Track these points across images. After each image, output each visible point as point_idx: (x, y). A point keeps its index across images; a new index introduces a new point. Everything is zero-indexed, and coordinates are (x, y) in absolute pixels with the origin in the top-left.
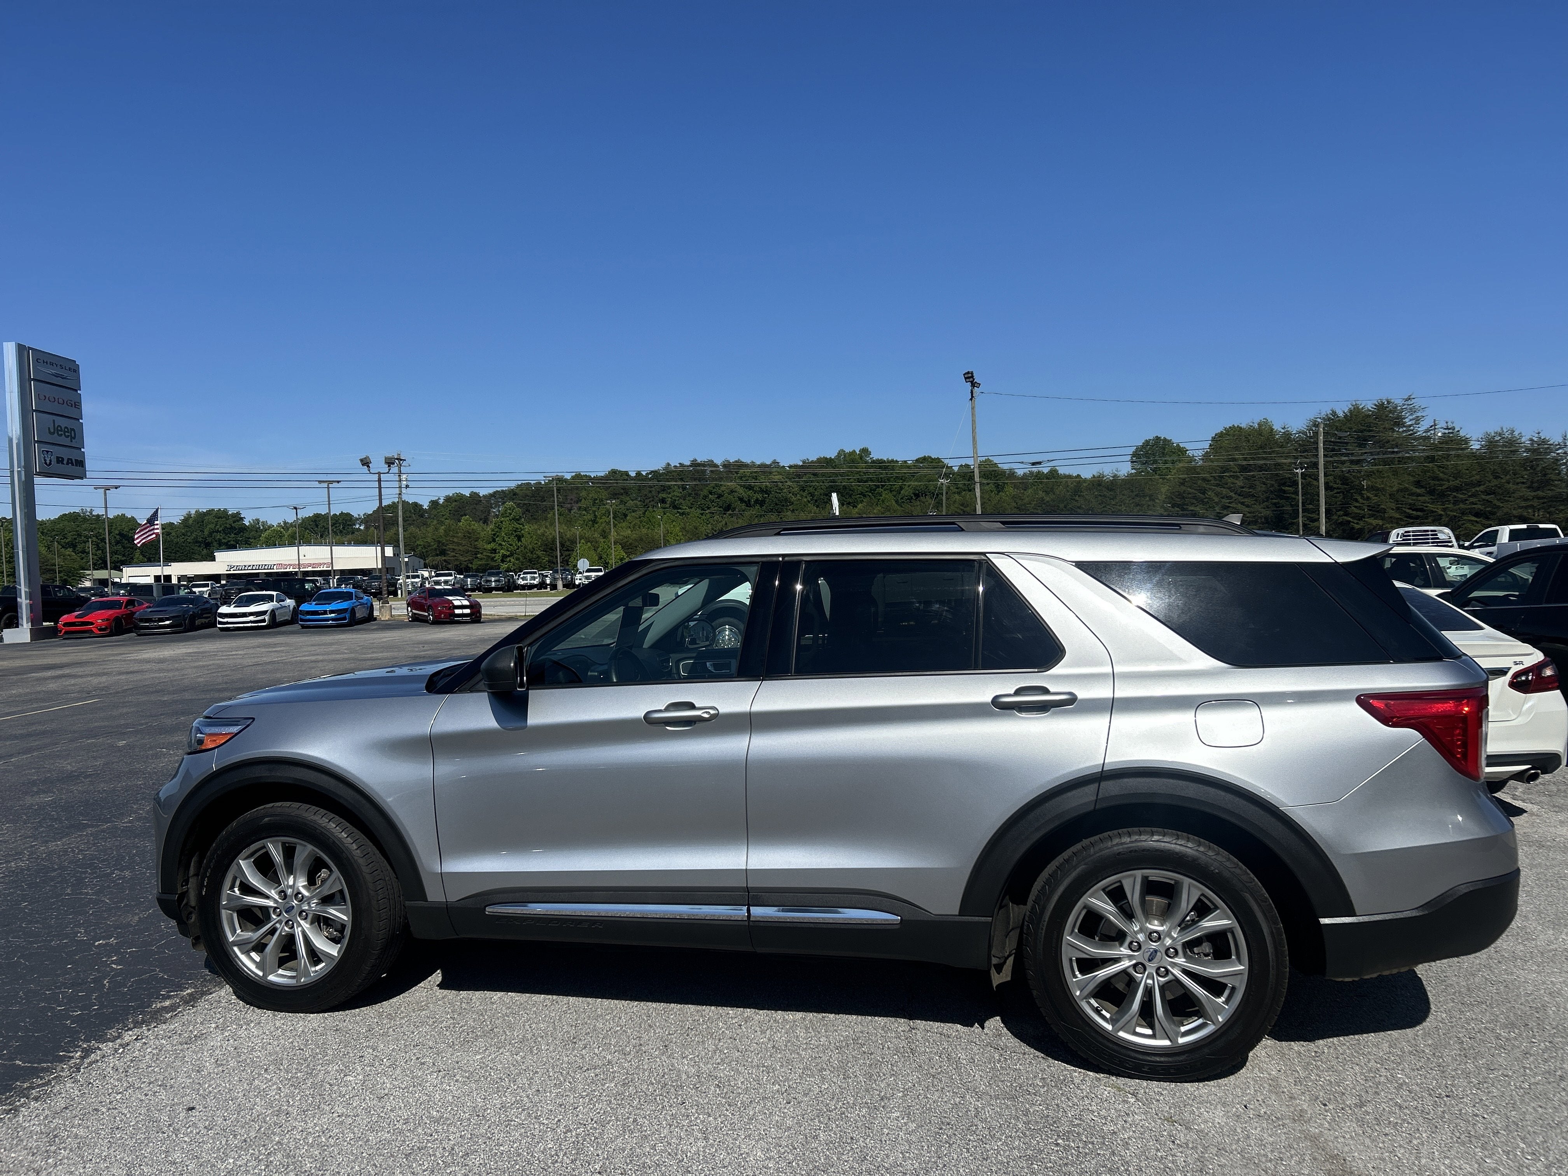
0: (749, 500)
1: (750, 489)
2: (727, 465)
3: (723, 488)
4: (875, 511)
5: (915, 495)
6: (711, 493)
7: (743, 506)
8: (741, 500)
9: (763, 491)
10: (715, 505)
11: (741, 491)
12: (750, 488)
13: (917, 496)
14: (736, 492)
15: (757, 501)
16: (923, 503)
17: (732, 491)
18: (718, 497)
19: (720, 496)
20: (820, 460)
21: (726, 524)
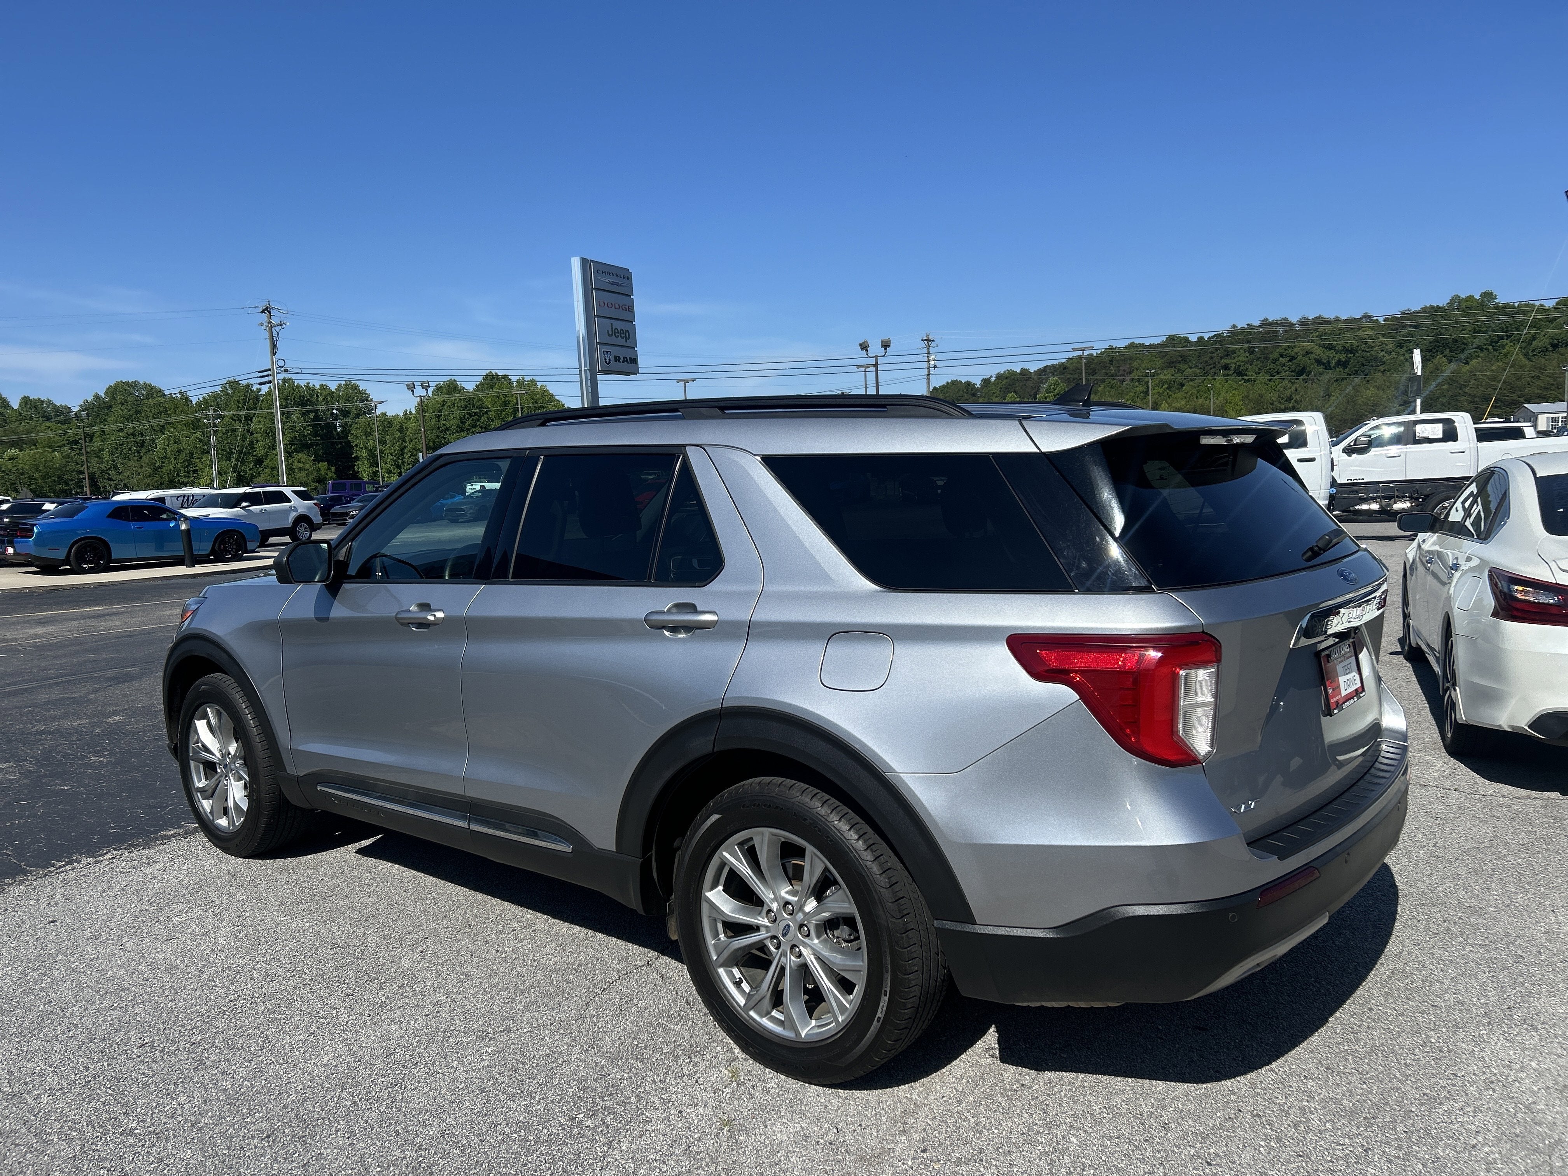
0: (1329, 362)
1: (1330, 349)
2: (1304, 322)
3: (1297, 350)
4: (1493, 368)
5: (1552, 345)
6: (1282, 356)
7: (1321, 369)
8: (1319, 362)
9: (1347, 350)
10: (1287, 368)
11: (1319, 352)
12: (1331, 347)
13: (1555, 346)
14: (1312, 353)
15: (1339, 363)
16: (1562, 355)
17: (1308, 353)
18: (1290, 361)
19: (1292, 359)
20: (1424, 310)
21: (1296, 390)
